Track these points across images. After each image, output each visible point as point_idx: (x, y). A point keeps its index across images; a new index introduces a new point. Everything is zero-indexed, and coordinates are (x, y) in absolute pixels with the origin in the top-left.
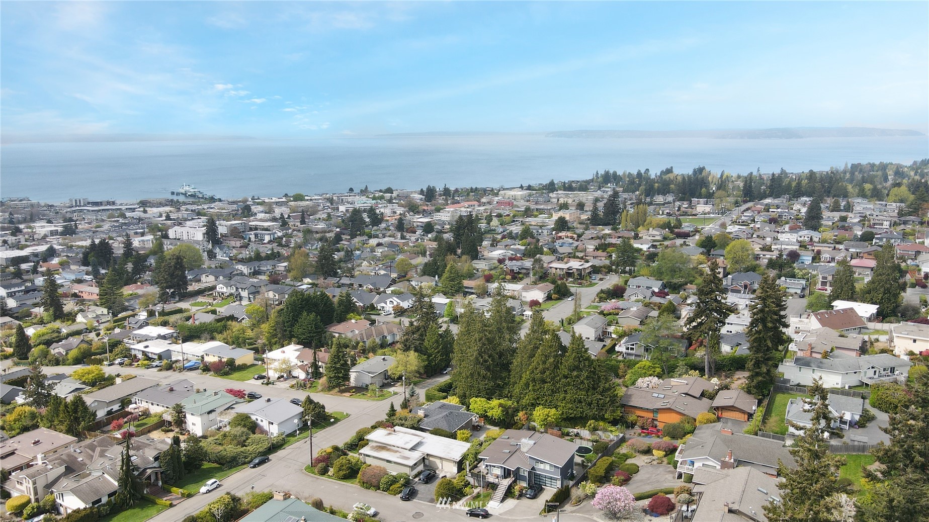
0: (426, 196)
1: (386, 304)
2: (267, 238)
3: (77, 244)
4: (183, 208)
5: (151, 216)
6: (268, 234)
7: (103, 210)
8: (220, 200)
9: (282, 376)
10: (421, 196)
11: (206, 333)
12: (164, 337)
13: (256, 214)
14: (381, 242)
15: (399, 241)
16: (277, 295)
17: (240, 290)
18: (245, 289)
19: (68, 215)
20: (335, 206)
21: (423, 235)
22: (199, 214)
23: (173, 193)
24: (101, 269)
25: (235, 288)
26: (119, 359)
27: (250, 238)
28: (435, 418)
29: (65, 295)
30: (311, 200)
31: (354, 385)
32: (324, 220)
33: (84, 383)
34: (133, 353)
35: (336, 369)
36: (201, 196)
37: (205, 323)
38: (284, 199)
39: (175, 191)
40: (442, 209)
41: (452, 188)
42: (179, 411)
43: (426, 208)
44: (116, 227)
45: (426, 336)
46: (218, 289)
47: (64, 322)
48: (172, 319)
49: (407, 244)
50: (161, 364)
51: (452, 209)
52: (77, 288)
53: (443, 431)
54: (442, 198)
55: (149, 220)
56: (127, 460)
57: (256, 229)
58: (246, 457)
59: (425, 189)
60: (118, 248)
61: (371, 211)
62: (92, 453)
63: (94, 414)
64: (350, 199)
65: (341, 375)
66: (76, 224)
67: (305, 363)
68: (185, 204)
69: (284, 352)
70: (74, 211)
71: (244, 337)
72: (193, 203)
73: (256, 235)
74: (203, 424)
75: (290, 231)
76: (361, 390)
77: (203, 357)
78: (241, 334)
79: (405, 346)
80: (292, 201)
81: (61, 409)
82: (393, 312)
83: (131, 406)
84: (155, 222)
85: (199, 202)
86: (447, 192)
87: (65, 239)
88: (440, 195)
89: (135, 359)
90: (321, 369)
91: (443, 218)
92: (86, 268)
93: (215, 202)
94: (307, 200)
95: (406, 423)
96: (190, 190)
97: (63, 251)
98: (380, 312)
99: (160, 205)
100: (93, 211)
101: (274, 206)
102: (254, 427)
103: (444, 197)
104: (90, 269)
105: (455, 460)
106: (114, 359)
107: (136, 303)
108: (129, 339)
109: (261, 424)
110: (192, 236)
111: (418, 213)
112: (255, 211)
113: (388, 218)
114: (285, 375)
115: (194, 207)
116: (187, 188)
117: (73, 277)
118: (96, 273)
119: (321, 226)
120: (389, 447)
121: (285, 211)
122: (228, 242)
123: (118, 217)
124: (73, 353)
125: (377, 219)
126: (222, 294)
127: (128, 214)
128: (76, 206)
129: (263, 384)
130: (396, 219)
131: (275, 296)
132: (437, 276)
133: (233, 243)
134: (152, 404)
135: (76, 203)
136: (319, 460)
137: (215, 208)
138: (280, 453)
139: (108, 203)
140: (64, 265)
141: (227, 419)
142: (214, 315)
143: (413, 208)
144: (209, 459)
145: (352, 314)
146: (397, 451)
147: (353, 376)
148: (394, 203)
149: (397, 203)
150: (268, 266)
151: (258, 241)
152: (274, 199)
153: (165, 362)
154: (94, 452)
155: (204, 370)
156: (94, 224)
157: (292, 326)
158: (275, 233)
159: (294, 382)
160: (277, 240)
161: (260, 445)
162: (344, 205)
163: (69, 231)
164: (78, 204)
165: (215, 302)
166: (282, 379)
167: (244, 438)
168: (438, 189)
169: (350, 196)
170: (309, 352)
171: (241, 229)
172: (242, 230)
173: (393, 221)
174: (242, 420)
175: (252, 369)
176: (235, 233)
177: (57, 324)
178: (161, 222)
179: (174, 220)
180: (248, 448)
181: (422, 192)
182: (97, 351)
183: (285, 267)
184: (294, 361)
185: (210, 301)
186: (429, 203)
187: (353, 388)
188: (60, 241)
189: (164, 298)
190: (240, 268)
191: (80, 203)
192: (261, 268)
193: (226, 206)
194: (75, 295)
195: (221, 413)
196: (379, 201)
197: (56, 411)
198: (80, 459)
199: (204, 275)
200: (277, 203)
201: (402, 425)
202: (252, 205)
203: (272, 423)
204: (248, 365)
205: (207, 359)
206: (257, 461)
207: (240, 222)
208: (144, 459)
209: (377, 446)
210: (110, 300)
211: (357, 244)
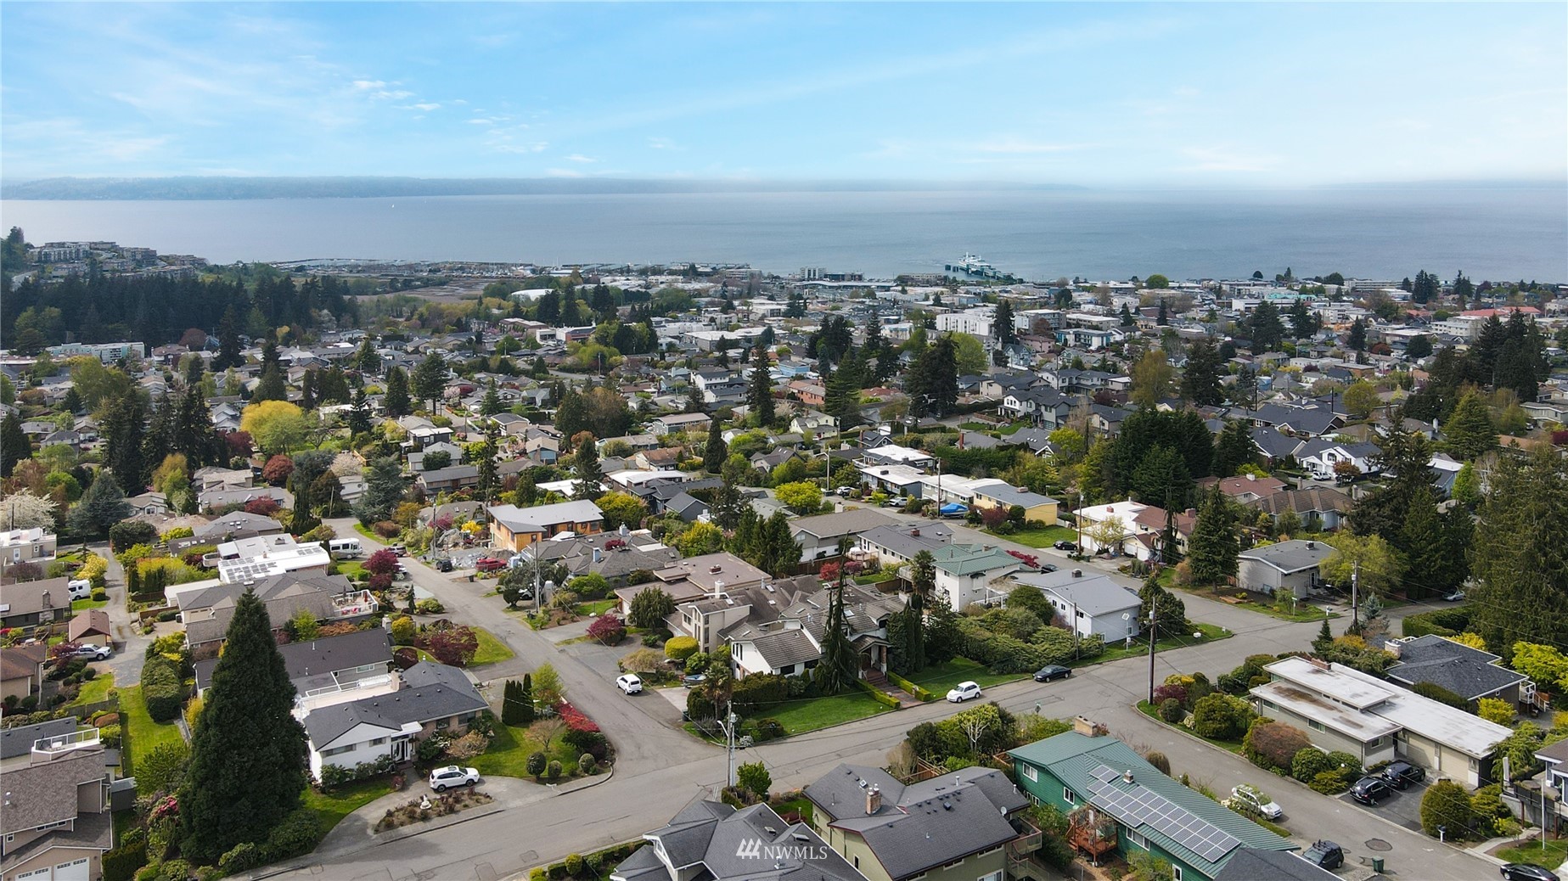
0: (1415, 292)
1: (1321, 459)
2: (1096, 343)
3: (804, 329)
4: (962, 290)
5: (913, 299)
6: (1098, 335)
7: (844, 286)
8: (1021, 281)
9: (1107, 551)
10: (1405, 293)
11: (981, 466)
12: (913, 464)
13: (1080, 305)
14: (1314, 364)
15: (1352, 364)
16: (1106, 423)
17: (1043, 408)
18: (1051, 407)
19: (796, 292)
20: (1224, 299)
21: (1407, 360)
22: (986, 299)
23: (948, 268)
24: (831, 364)
25: (1034, 405)
26: (843, 488)
27: (1066, 340)
28: (1426, 663)
29: (780, 395)
30: (1180, 287)
31: (1245, 587)
32: (1201, 320)
33: (790, 508)
34: (864, 479)
35: (1211, 545)
36: (991, 274)
37: (979, 449)
38: (1130, 285)
39: (952, 265)
40: (1451, 316)
41: (1476, 282)
42: (925, 567)
43: (1414, 312)
44: (859, 310)
45: (1407, 512)
46: (1006, 404)
47: (772, 429)
48: (928, 438)
49: (1370, 373)
50: (904, 503)
51: (1473, 318)
52: (795, 387)
53: (1444, 691)
54: (1451, 297)
55: (907, 304)
56: (837, 612)
57: (1078, 325)
58: (1029, 661)
59: (1413, 279)
60: (859, 335)
61: (1298, 310)
62: (789, 598)
63: (799, 550)
64: (1255, 290)
65: (1219, 558)
66: (805, 303)
67: (1150, 531)
68: (964, 283)
69: (1112, 511)
70: (805, 287)
71: (1042, 480)
72: (979, 284)
73: (1077, 336)
74: (962, 595)
75: (1138, 333)
76: (1261, 598)
77: (971, 500)
78: (1038, 474)
79: (1360, 525)
80: (1145, 288)
81: (755, 530)
82: (1334, 475)
83: (854, 550)
84: (918, 307)
85: (988, 282)
86: (1462, 287)
87: (788, 322)
88: (1448, 292)
89: (866, 490)
90: (1180, 548)
91: (1453, 332)
92: (812, 360)
93: (1012, 284)
94: (1173, 288)
95: (1357, 660)
96: (976, 263)
97: (784, 338)
98: (1306, 474)
99: (928, 283)
100: (830, 287)
101: (1112, 294)
102: (1048, 614)
103: (1457, 296)
104: (817, 362)
105: (1473, 754)
106: (837, 487)
107: (874, 414)
108: (861, 461)
109: (1061, 612)
110: (972, 328)
111: (1397, 320)
112: (1078, 299)
113: (1332, 326)
114: (1111, 550)
115: (978, 290)
116: (971, 261)
117: (793, 373)
118: (823, 370)
119: (1196, 329)
120: (1316, 696)
121: (1132, 302)
122: (1029, 342)
123: (864, 297)
124: (781, 468)
125: (1307, 325)
126: (1013, 413)
127: (879, 294)
128: (809, 279)
129: (1069, 556)
130: (1347, 329)
131: (1103, 424)
132: (1435, 422)
133: (1037, 345)
134: (885, 552)
135: (809, 275)
136: (1166, 692)
137: (1013, 292)
138: (1093, 670)
139: (853, 277)
140: (783, 355)
141: (1002, 593)
142: (996, 440)
143: (1387, 311)
144: (967, 650)
145: (1248, 466)
146: (1332, 708)
147: (1243, 568)
148: (1344, 301)
149: (1351, 301)
150: (1095, 379)
151: (1080, 346)
152: (1112, 284)
153: (911, 497)
154: (792, 596)
155: (971, 521)
156: (830, 305)
157: (1130, 467)
158: (1111, 334)
159: (1128, 563)
160: (1113, 347)
161: (1057, 646)
162: (1242, 298)
163: (796, 311)
164: (812, 276)
165: (999, 425)
166: (1105, 555)
167: (1030, 628)
168: (1442, 283)
169: (1254, 285)
170: (1160, 515)
171: (1053, 323)
172: (1053, 326)
173: (1341, 330)
174: (1028, 598)
175: (1054, 532)
176: (1042, 328)
177: (764, 431)
178: (927, 308)
179: (946, 305)
180: (1036, 646)
181: (1406, 285)
182: (813, 472)
183: (1125, 383)
184: (1131, 527)
185: (992, 423)
186: (1421, 306)
187: (1243, 590)
188: (782, 323)
189: (919, 410)
190: (1045, 378)
191: (814, 275)
192: (1082, 382)
193: (1030, 290)
194: (792, 397)
195: (995, 581)
196: (1314, 296)
197: (747, 536)
198: (772, 602)
199: (985, 383)
200: (1117, 290)
201: (1347, 663)
202: (1074, 291)
203: (1082, 615)
204: (1047, 524)
205: (977, 502)
206: (1048, 670)
207: (1052, 311)
208: (865, 620)
209: (1288, 690)
210: (839, 404)
211: (1265, 364)
